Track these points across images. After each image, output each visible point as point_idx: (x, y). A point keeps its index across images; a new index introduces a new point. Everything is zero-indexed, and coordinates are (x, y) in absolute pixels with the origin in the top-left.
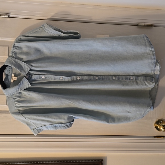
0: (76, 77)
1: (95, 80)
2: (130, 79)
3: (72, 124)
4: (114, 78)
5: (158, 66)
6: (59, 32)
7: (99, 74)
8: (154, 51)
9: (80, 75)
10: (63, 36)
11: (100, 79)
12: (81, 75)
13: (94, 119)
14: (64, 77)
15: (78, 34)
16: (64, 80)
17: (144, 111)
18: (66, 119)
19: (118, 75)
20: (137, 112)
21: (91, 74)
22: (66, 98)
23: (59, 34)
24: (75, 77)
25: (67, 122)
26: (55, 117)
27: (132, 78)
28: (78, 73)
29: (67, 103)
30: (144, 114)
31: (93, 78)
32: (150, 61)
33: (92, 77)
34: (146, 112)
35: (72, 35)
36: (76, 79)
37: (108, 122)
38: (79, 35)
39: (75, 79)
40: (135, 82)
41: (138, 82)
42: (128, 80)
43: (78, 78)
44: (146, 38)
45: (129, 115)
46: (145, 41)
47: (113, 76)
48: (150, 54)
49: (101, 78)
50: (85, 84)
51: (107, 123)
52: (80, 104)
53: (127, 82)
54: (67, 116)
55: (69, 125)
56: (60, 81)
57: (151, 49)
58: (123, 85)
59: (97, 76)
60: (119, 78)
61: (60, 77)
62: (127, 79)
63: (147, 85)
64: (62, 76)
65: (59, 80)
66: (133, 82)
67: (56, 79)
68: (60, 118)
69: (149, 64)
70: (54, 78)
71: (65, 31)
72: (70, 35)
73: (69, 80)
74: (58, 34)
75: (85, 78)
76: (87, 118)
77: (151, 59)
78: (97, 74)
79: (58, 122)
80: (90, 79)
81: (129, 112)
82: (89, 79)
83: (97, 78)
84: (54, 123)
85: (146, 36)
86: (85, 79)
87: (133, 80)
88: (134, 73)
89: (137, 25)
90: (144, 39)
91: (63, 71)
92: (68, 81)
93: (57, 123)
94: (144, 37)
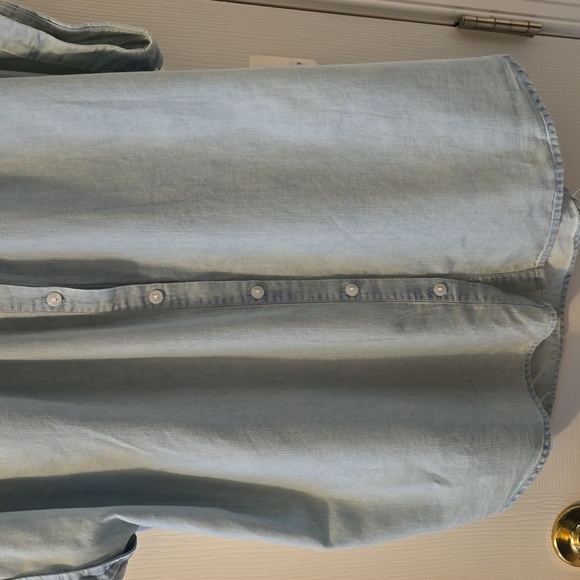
0: (143, 290)
1: (247, 303)
2: (431, 294)
3: (125, 563)
4: (351, 290)
5: (572, 216)
6: (31, 31)
7: (270, 272)
8: (556, 143)
9: (166, 276)
10: (60, 58)
11: (277, 295)
12: (172, 276)
13: (252, 527)
14: (69, 292)
15: (147, 42)
16: (68, 308)
17: (514, 469)
18: (88, 544)
19: (371, 271)
20: (482, 480)
21: (225, 268)
22: (86, 420)
23: (34, 44)
24: (134, 290)
25: (90, 559)
26: (19, 535)
27: (439, 290)
28: (149, 268)
29: (93, 445)
30: (515, 486)
31: (236, 294)
32: (537, 196)
33: (231, 288)
34: (526, 476)
35: (109, 48)
36: (139, 304)
37: (325, 541)
38: (150, 52)
39: (136, 302)
40: (457, 310)
41: (476, 308)
42: (422, 297)
43: (155, 298)
44: (512, 75)
45: (439, 493)
46: (510, 88)
47: (345, 282)
48: (534, 162)
49: (281, 292)
50: (193, 330)
51: (318, 549)
52: (168, 451)
53: (419, 310)
54: (89, 524)
55: (106, 572)
56: (42, 315)
57: (539, 135)
58: (400, 326)
59: (261, 280)
60: (375, 290)
61: (46, 290)
62: (417, 293)
63: (521, 323)
64: (58, 289)
65: (38, 308)
66: (448, 309)
67: (20, 306)
68: (49, 539)
69: (530, 213)
70: (11, 299)
71: (68, 27)
72: (100, 47)
73: (101, 310)
74: (26, 42)
75: (195, 291)
76: (213, 522)
77: (544, 183)
78: (257, 273)
79: (36, 564)
80: (224, 300)
81: (438, 480)
82: (217, 298)
83: (257, 293)
84: (12, 571)
85: (514, 65)
86: (192, 296)
87: (446, 297)
88: (450, 262)
89: (459, 23)
90: (506, 82)
91: (60, 257)
92: (93, 311)
93: (30, 569)
94: (502, 70)
